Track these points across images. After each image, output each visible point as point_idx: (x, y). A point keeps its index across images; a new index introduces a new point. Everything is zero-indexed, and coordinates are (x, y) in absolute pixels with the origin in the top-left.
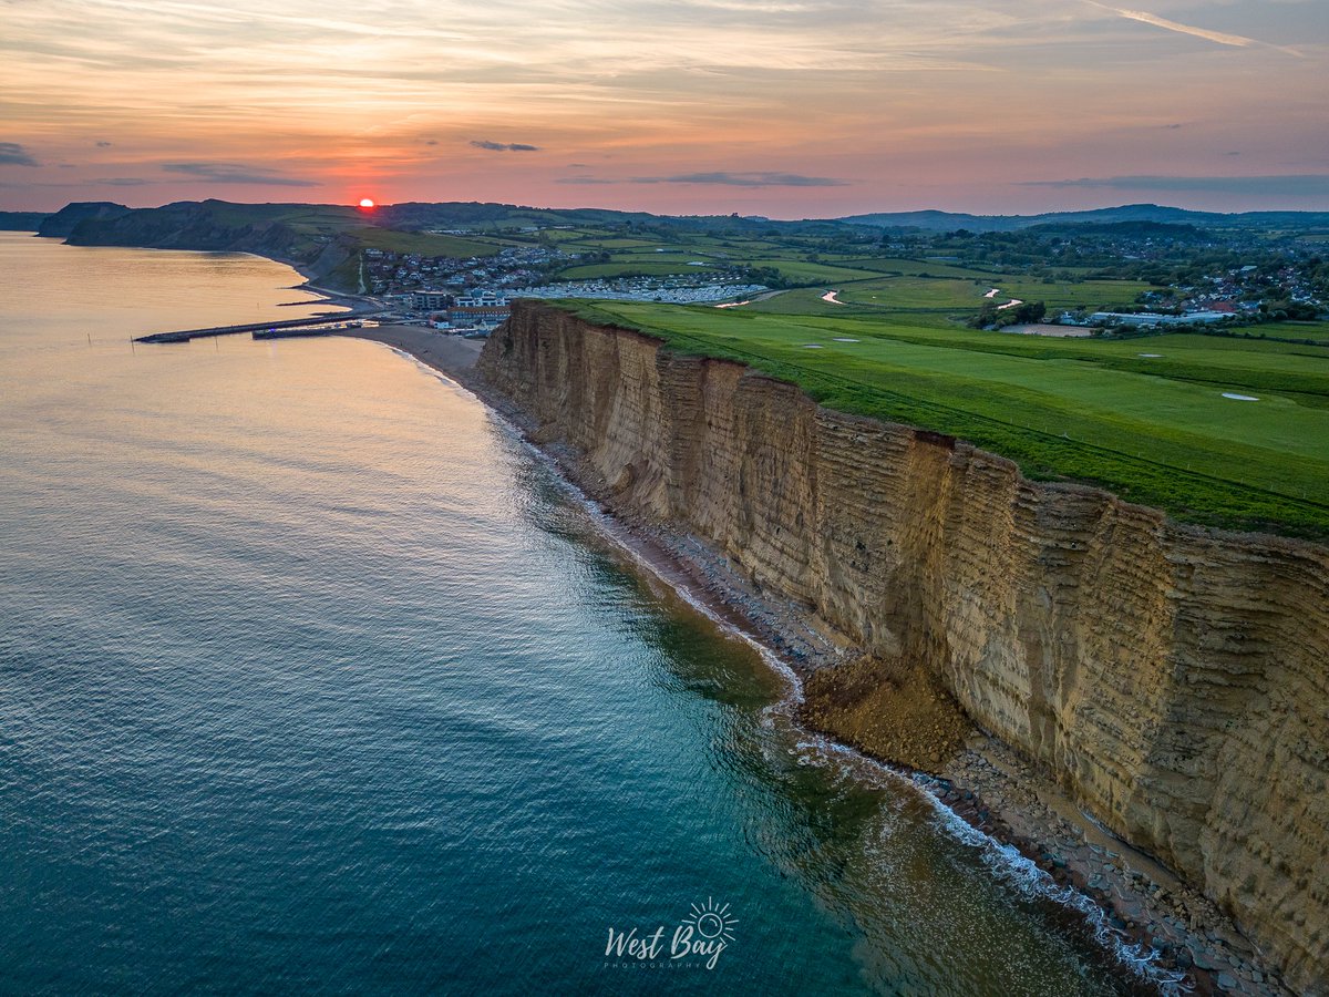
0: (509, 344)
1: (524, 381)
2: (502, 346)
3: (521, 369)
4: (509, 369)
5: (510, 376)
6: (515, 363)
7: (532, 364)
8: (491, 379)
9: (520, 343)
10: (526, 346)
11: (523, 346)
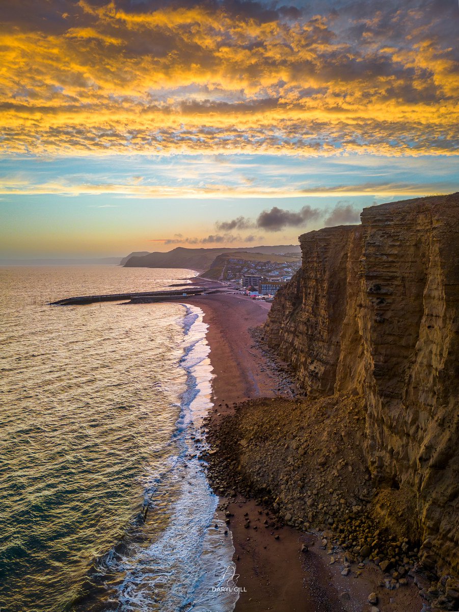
0: (297, 301)
1: (315, 358)
2: (288, 304)
3: (311, 338)
4: (295, 334)
5: (296, 343)
6: (302, 328)
7: (331, 331)
8: (274, 342)
9: (312, 298)
10: (323, 302)
11: (316, 302)
